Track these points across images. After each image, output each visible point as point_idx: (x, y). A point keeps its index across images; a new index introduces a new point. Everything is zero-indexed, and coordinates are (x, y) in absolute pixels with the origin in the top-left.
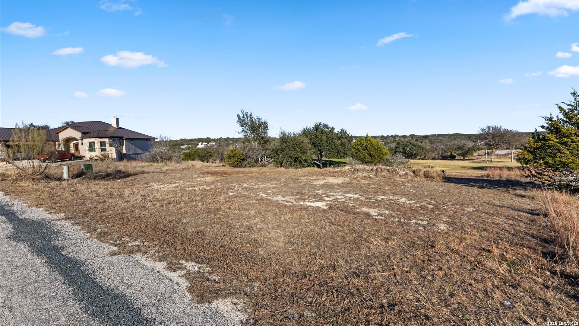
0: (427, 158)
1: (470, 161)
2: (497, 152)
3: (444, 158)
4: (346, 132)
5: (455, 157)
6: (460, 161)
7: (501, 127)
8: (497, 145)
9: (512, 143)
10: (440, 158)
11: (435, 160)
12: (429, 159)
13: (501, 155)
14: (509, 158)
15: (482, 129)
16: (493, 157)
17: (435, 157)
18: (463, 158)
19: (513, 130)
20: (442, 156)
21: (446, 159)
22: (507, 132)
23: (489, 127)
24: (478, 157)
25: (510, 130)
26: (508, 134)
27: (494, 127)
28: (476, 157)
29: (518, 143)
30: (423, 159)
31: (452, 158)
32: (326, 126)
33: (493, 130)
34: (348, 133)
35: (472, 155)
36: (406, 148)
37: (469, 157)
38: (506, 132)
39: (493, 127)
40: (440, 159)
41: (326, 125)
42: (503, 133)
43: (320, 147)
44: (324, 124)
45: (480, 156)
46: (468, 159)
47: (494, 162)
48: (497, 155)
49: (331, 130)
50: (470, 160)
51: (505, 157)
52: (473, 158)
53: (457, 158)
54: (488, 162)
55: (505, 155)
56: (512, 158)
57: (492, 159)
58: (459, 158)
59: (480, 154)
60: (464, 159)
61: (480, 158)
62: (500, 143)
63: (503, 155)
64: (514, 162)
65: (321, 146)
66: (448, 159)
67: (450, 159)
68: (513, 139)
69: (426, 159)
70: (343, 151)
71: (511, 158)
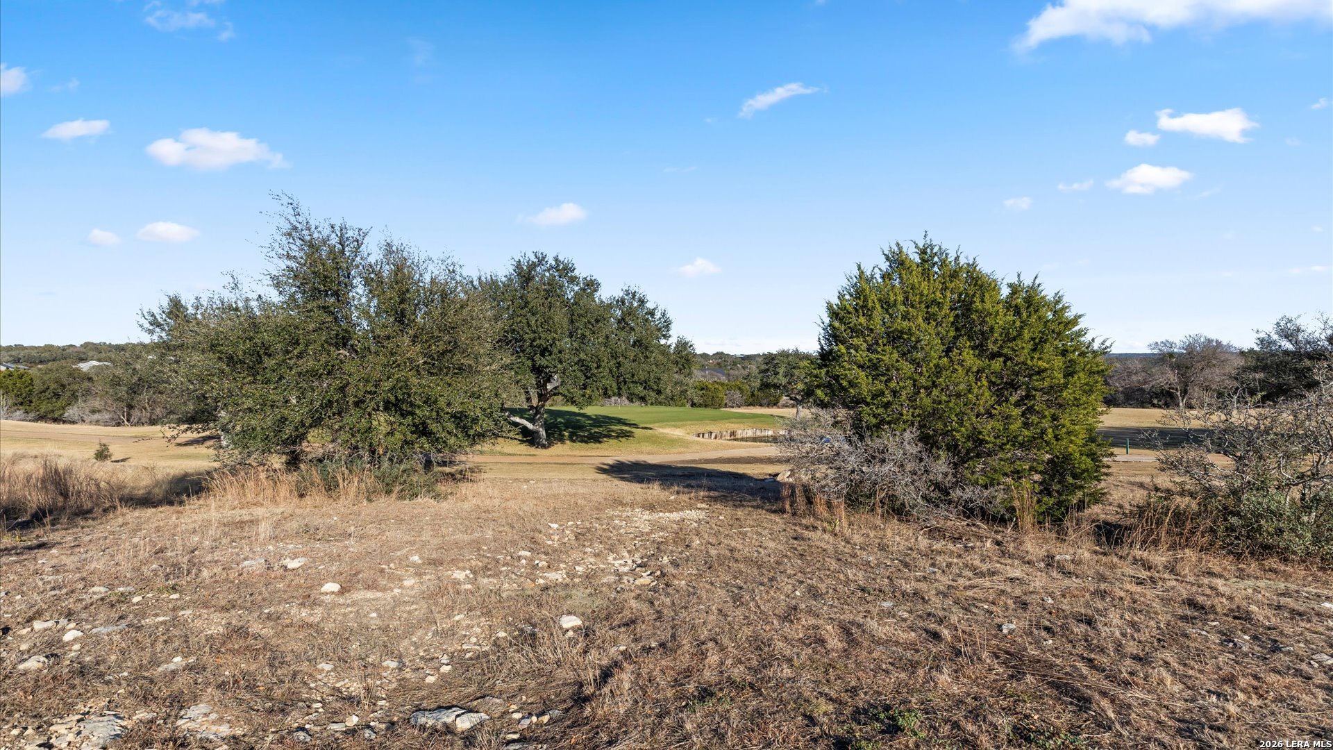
4: (642, 302)
32: (565, 270)
34: (650, 305)
41: (565, 268)
43: (543, 355)
44: (556, 260)
49: (583, 290)
65: (544, 351)
70: (642, 375)
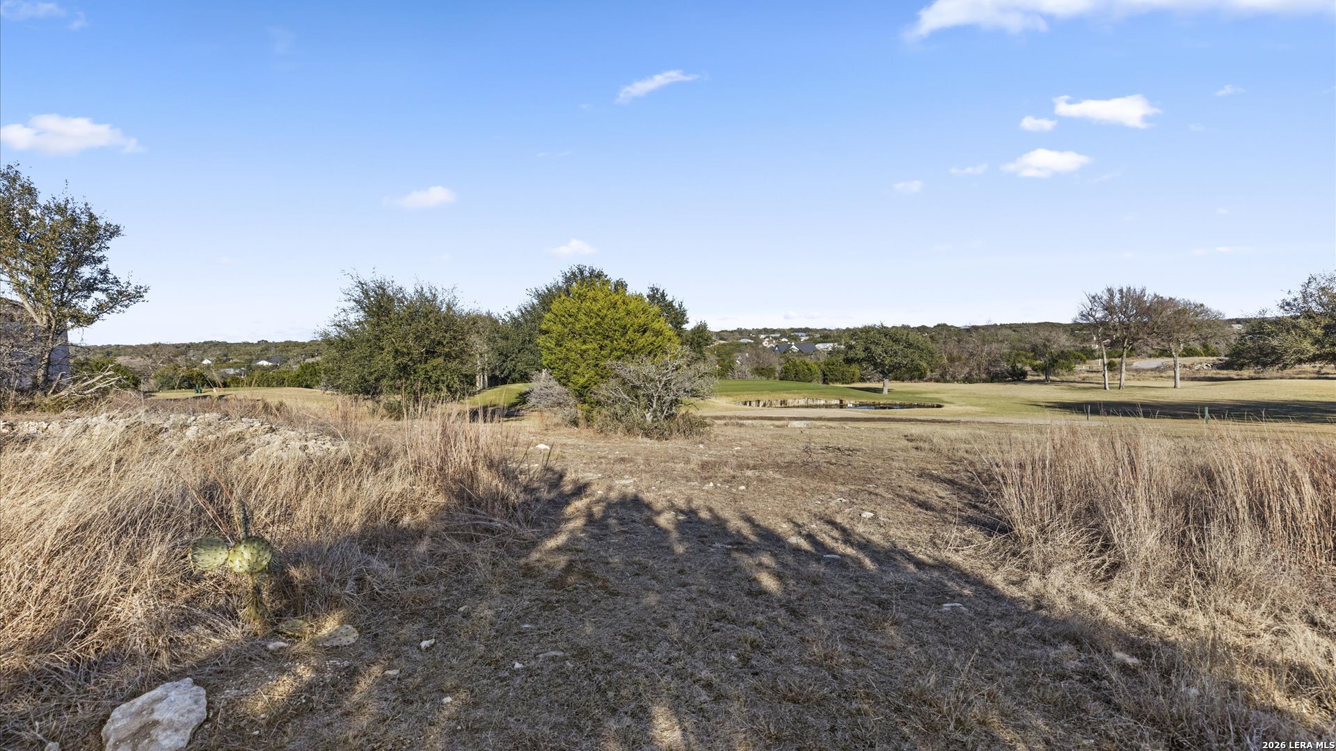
0: (948, 377)
1: (1064, 386)
2: (1138, 363)
3: (994, 378)
5: (1024, 374)
6: (1035, 386)
7: (1143, 291)
8: (1135, 340)
9: (1176, 335)
10: (984, 376)
11: (971, 382)
12: (954, 379)
13: (1148, 370)
14: (1169, 377)
15: (1093, 297)
16: (1123, 375)
17: (970, 375)
18: (1043, 377)
19: (1177, 299)
20: (989, 373)
21: (1000, 381)
22: (1161, 304)
23: (1110, 291)
24: (1086, 375)
25: (1171, 299)
26: (1164, 309)
27: (1125, 290)
28: (1082, 375)
29: (1192, 334)
30: (937, 381)
31: (1018, 376)
33: (1122, 298)
35: (1070, 369)
36: (873, 347)
37: (1063, 375)
38: (1158, 302)
39: (1121, 291)
40: (985, 381)
42: (1149, 308)
45: (1092, 372)
46: (1058, 379)
47: (1127, 387)
48: (1137, 370)
50: (1063, 381)
51: (1158, 374)
52: (1072, 378)
53: (1029, 378)
54: (1110, 388)
55: (1157, 369)
56: (1178, 378)
57: (1120, 380)
58: (1036, 378)
59: (1095, 369)
60: (1047, 379)
61: (1092, 378)
62: (1141, 335)
63: (1152, 370)
64: (1182, 388)
66: (1005, 381)
67: (1009, 381)
68: (1177, 323)
69: (946, 381)
71: (1175, 377)
